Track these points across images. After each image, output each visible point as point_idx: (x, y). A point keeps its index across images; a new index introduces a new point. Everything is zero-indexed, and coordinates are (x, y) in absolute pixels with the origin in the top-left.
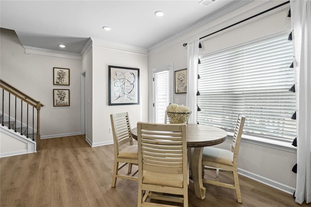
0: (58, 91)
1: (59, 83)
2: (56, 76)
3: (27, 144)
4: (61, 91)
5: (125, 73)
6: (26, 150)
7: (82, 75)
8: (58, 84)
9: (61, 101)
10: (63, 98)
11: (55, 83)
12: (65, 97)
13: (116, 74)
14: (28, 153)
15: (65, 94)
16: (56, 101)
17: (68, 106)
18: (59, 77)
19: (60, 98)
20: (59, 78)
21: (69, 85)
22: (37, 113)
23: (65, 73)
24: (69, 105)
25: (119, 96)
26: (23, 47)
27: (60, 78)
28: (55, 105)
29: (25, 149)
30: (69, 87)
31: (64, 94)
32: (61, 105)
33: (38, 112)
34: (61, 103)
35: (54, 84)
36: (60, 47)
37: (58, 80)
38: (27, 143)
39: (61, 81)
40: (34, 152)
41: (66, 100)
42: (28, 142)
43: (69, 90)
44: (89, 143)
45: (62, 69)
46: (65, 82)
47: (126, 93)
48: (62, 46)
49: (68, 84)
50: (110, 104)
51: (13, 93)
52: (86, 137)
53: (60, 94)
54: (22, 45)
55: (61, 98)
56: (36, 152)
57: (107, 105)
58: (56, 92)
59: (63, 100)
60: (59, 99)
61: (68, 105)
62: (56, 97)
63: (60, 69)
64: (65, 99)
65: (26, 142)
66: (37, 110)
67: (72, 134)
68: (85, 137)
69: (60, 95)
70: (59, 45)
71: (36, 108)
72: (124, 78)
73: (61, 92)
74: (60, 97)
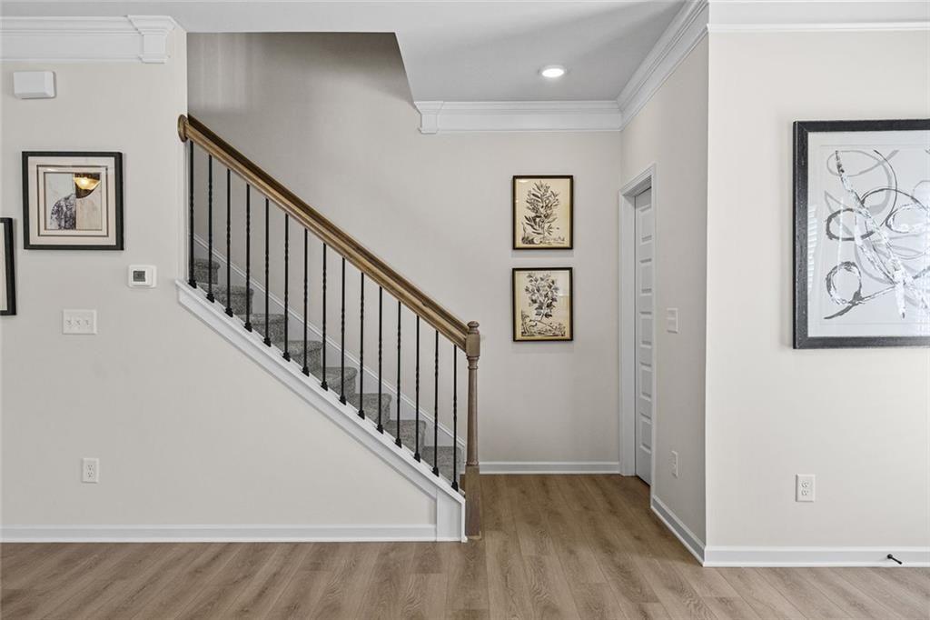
0: (530, 276)
1: (532, 242)
2: (524, 211)
3: (436, 501)
4: (539, 274)
5: (895, 152)
6: (432, 526)
7: (622, 199)
8: (529, 246)
9: (539, 318)
10: (549, 306)
11: (519, 243)
12: (553, 300)
13: (839, 166)
14: (439, 539)
15: (556, 289)
16: (524, 317)
17: (568, 340)
18: (534, 215)
19: (536, 305)
20: (532, 221)
21: (571, 248)
22: (468, 370)
23: (555, 196)
24: (571, 339)
25: (857, 296)
26: (415, 107)
27: (538, 220)
28: (519, 336)
29: (430, 523)
30: (572, 256)
31: (550, 287)
32: (539, 337)
33: (471, 370)
34: (540, 326)
35: (515, 248)
36: (543, 77)
37: (529, 229)
38: (434, 496)
39: (540, 231)
40: (457, 539)
41: (560, 315)
42: (439, 492)
43: (570, 269)
44: (678, 535)
45: (544, 181)
46: (555, 234)
47: (898, 276)
48: (553, 73)
49: (567, 244)
50: (800, 339)
51: (392, 290)
52: (654, 496)
53: (538, 291)
54: (411, 102)
55: (540, 307)
56: (465, 539)
57: (782, 342)
58: (522, 278)
59: (547, 316)
60: (532, 312)
61: (567, 336)
62: (523, 299)
63: (537, 181)
64: (554, 312)
65: (432, 491)
66: (468, 358)
67: (582, 467)
68: (649, 494)
69: (537, 295)
70: (539, 72)
71: (465, 351)
72: (886, 185)
73: (542, 279)
74: (534, 302)
